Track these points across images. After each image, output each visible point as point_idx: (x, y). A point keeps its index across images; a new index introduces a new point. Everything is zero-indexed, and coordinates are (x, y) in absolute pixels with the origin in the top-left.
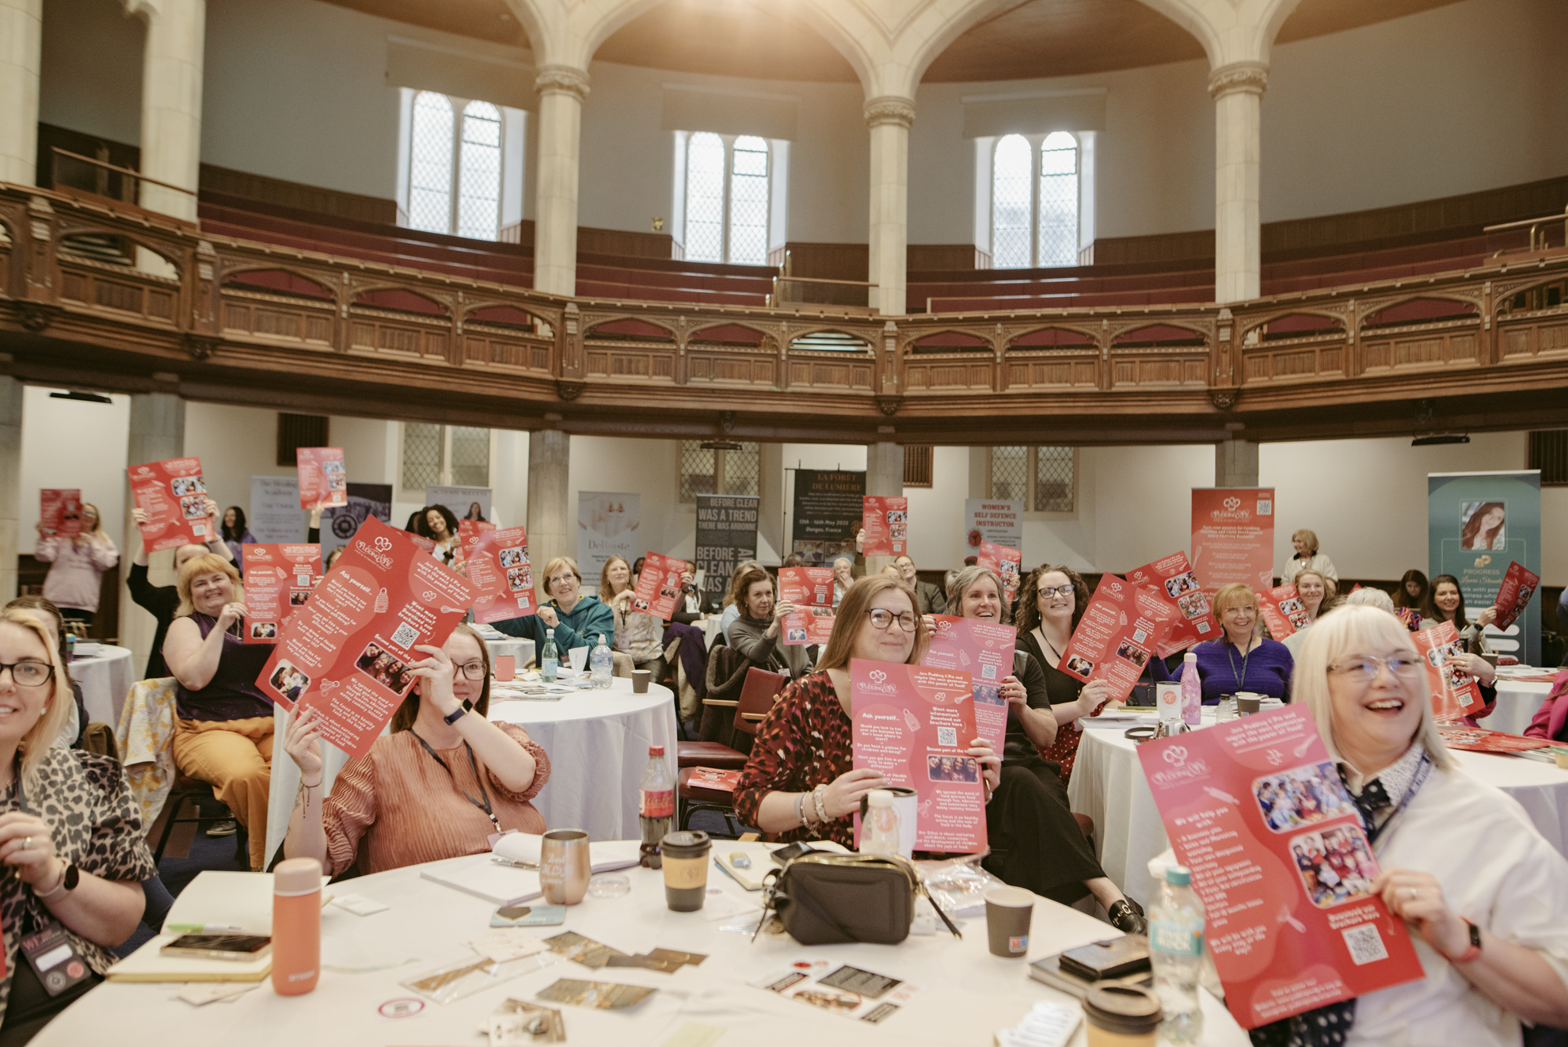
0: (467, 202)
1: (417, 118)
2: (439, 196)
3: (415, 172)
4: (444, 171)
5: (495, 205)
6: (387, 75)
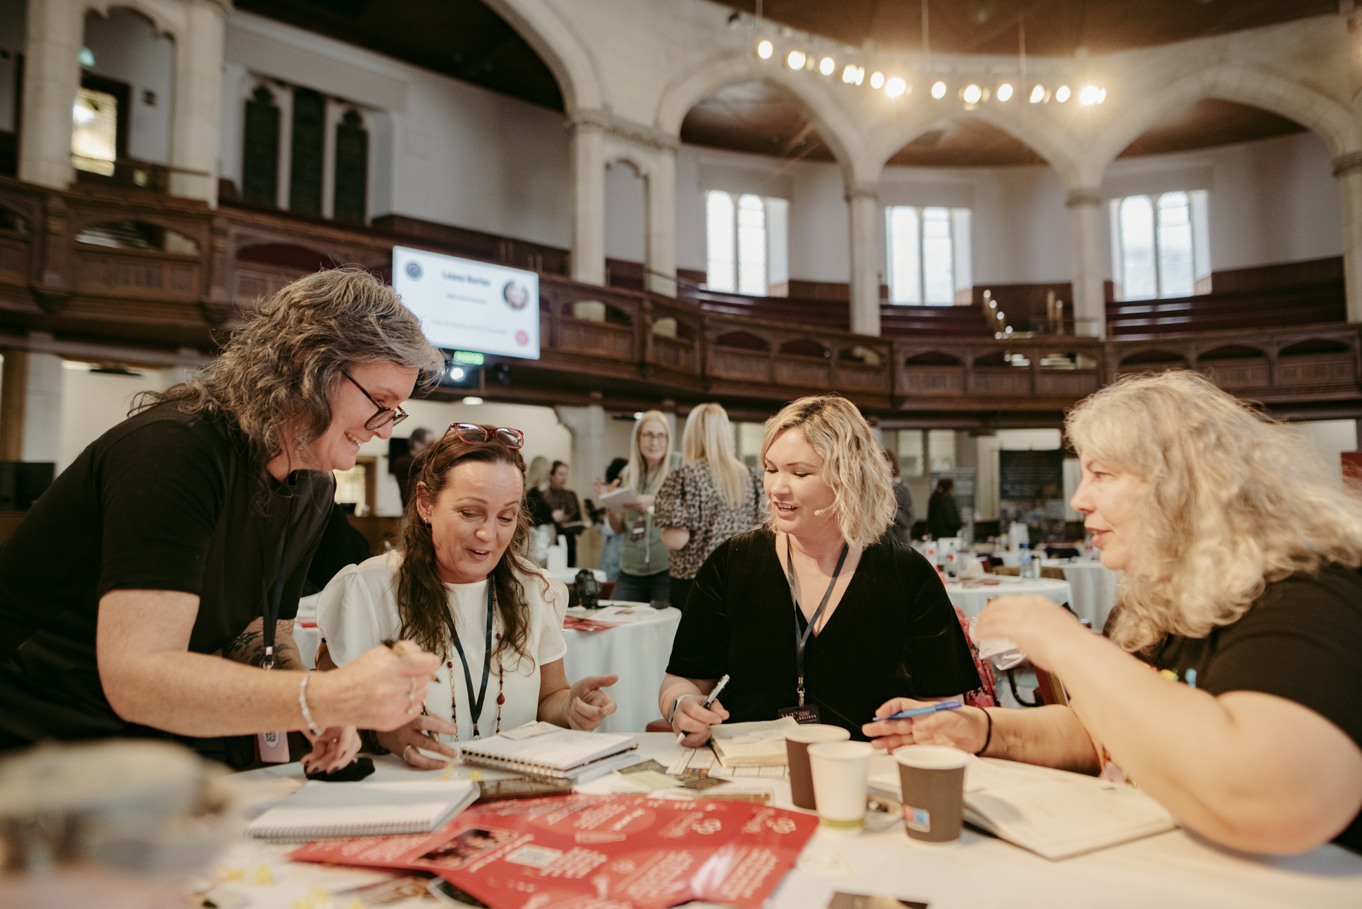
0: (745, 269)
3: (711, 250)
5: (763, 269)
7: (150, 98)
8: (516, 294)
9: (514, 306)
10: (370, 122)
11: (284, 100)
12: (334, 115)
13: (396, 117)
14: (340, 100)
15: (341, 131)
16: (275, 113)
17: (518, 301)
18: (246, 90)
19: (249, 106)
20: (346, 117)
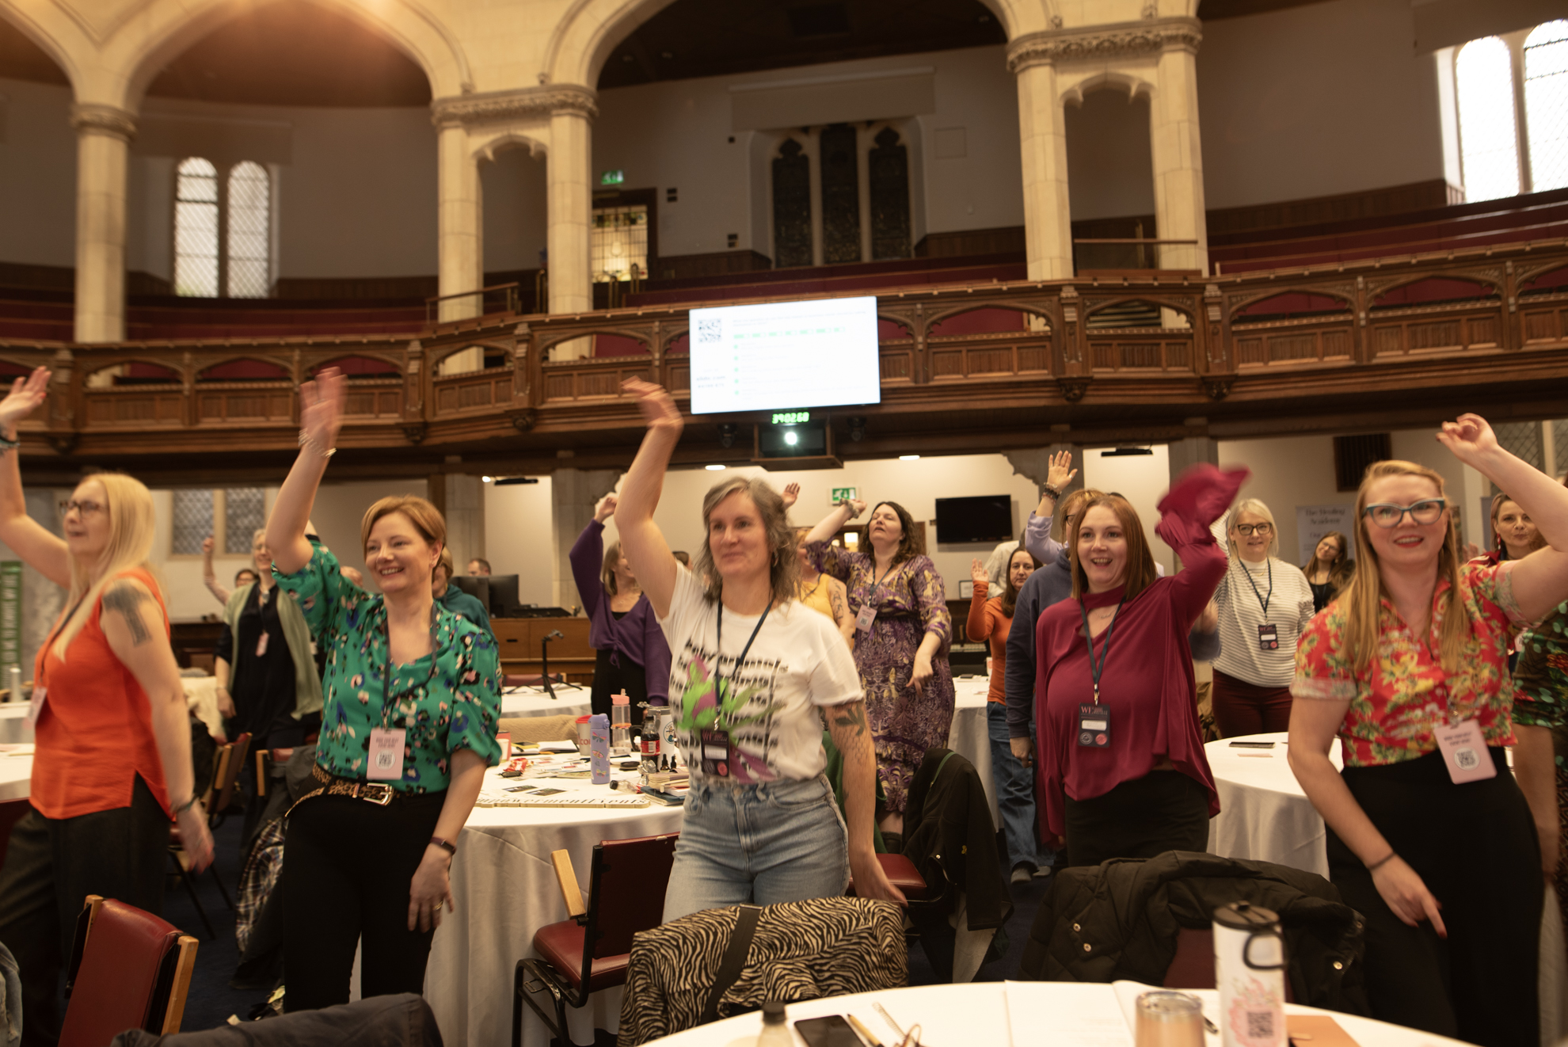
6: (1415, 44)
7: (672, 194)
10: (906, 137)
11: (811, 147)
12: (865, 141)
13: (921, 120)
14: (870, 123)
15: (873, 155)
16: (803, 162)
18: (771, 149)
19: (777, 165)
20: (878, 139)
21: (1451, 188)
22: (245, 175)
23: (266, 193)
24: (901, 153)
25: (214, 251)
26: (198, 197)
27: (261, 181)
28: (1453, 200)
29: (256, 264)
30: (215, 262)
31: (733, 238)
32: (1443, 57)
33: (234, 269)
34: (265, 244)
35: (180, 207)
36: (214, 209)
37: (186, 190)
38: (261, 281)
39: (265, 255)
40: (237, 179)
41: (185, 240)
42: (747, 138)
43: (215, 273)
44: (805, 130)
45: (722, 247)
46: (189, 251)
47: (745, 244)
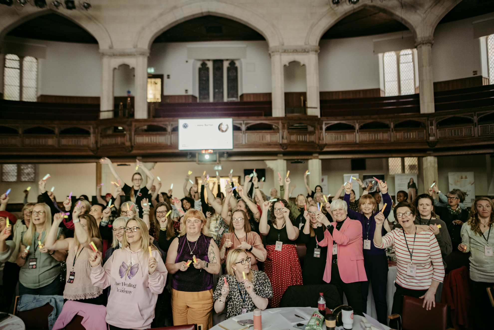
0: (403, 82)
1: (385, 61)
2: (394, 83)
3: (386, 77)
4: (395, 74)
5: (413, 81)
6: (374, 52)
7: (168, 77)
8: (224, 127)
9: (223, 131)
10: (237, 64)
11: (210, 65)
12: (226, 65)
13: (242, 60)
14: (227, 60)
15: (229, 69)
16: (208, 69)
17: (224, 129)
18: (199, 65)
19: (200, 69)
20: (230, 64)
21: (382, 91)
22: (29, 61)
23: (36, 66)
24: (236, 69)
25: (18, 84)
26: (13, 67)
27: (35, 63)
28: (382, 95)
29: (33, 89)
30: (19, 88)
31: (186, 91)
32: (380, 55)
33: (24, 90)
34: (36, 83)
35: (6, 69)
36: (18, 71)
37: (8, 64)
38: (34, 95)
39: (36, 86)
40: (26, 61)
41: (7, 80)
42: (191, 61)
43: (18, 91)
44: (209, 60)
45: (183, 93)
46: (9, 84)
47: (190, 93)
